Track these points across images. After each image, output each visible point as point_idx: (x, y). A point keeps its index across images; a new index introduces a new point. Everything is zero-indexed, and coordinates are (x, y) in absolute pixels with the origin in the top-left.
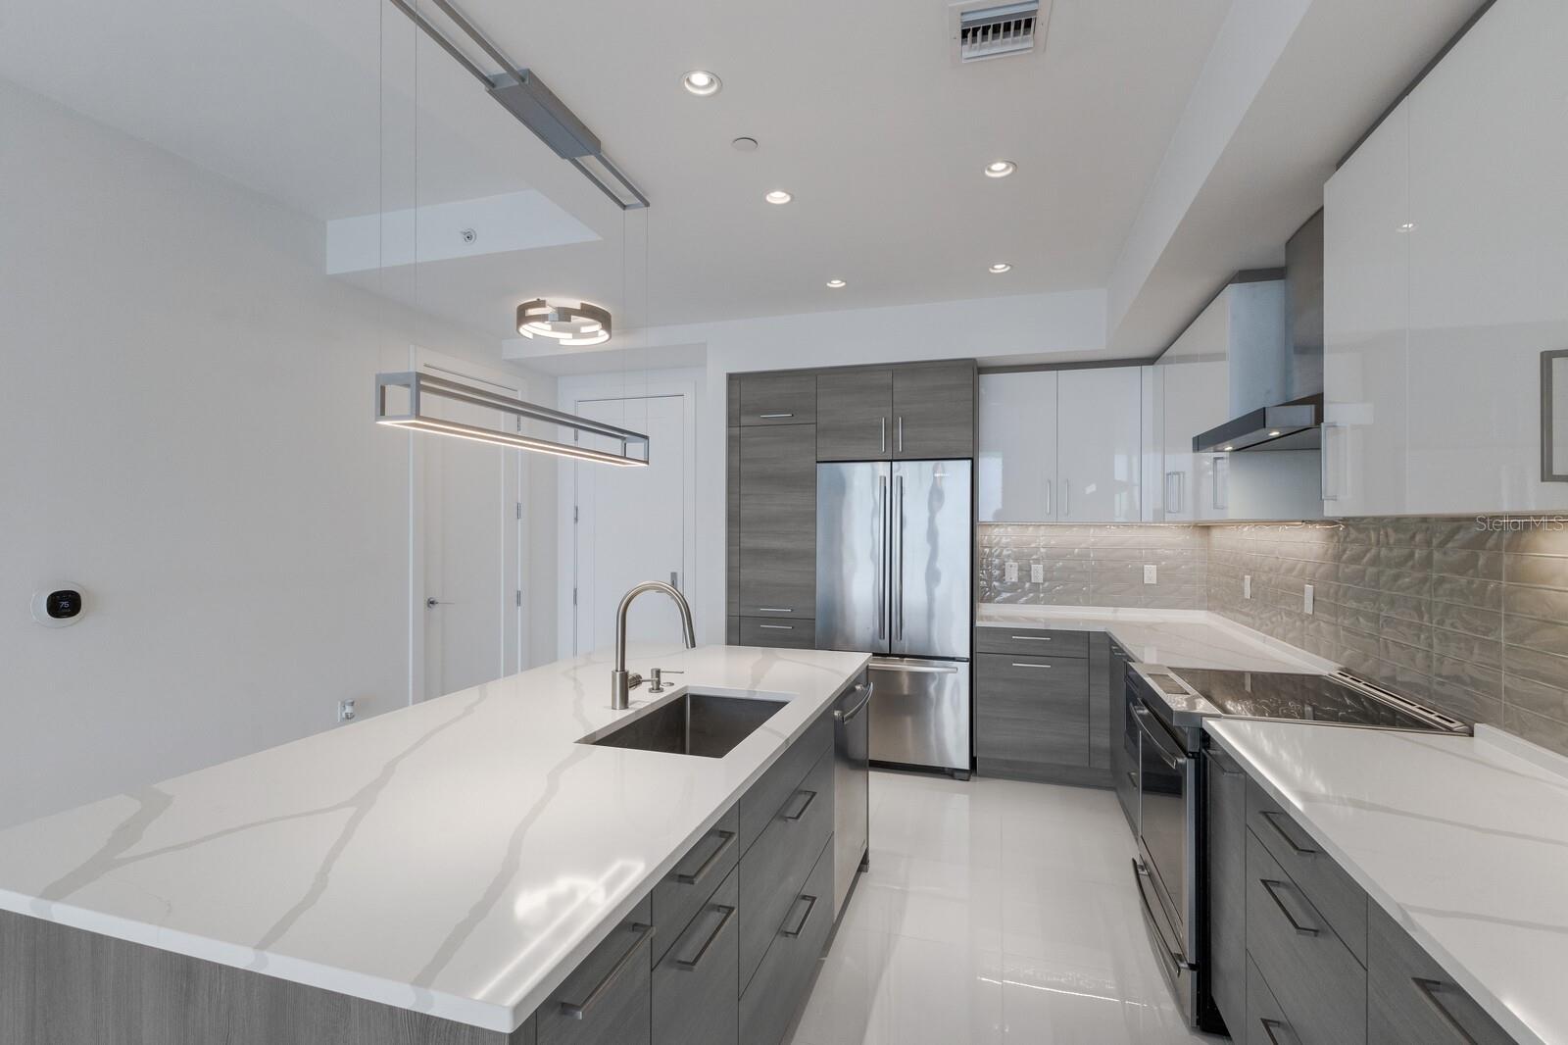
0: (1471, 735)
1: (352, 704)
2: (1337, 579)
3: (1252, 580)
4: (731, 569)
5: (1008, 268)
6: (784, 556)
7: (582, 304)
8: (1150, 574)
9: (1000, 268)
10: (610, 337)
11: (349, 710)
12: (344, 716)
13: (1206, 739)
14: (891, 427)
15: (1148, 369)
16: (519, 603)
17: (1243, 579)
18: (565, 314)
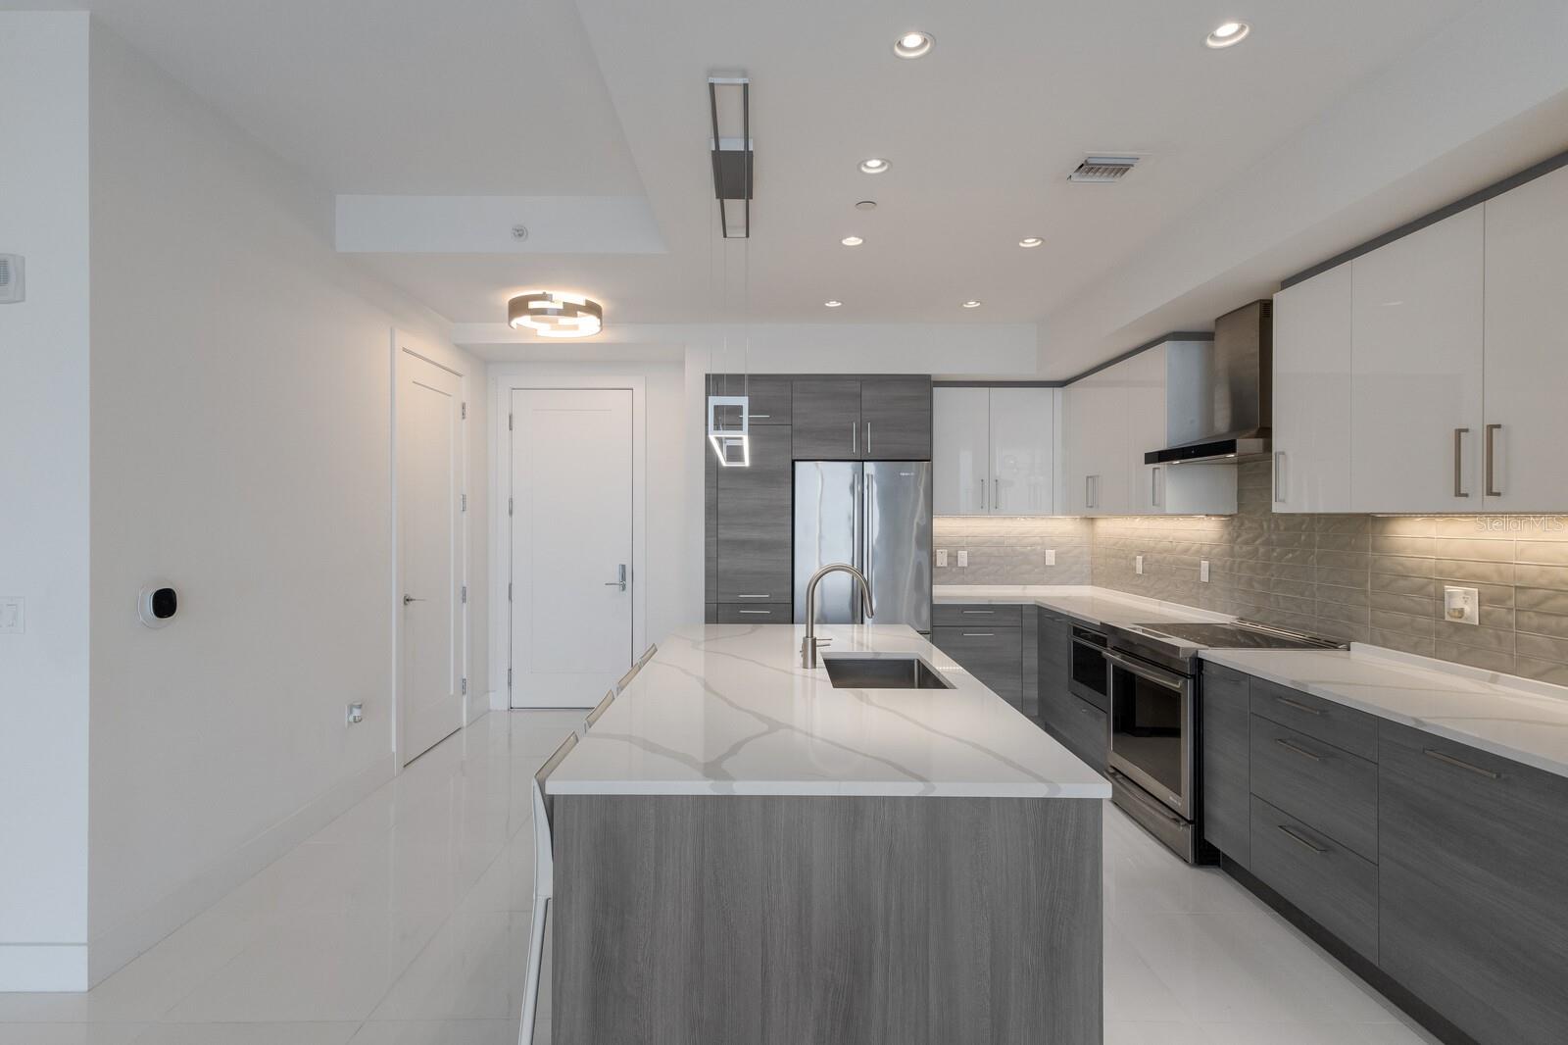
0: (1349, 649)
1: (360, 707)
2: (1233, 556)
3: (1144, 560)
4: (710, 559)
5: (978, 304)
6: (762, 546)
7: (587, 302)
8: (1050, 558)
9: (972, 304)
10: (601, 330)
11: (356, 712)
12: (351, 719)
13: (1199, 663)
14: (861, 430)
15: (1058, 391)
16: (464, 600)
17: (1135, 559)
18: (570, 310)
